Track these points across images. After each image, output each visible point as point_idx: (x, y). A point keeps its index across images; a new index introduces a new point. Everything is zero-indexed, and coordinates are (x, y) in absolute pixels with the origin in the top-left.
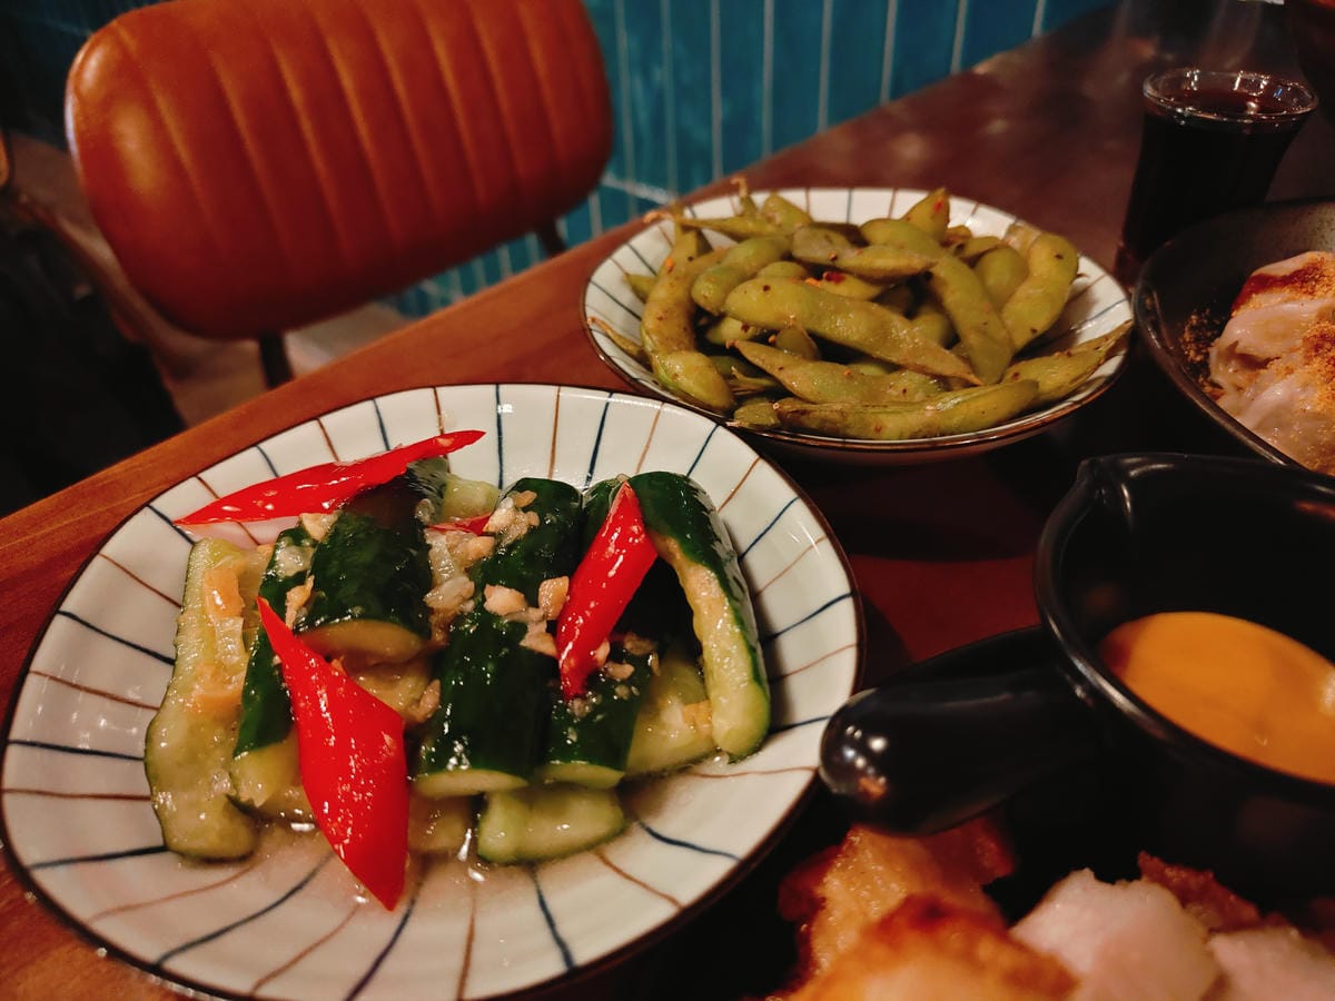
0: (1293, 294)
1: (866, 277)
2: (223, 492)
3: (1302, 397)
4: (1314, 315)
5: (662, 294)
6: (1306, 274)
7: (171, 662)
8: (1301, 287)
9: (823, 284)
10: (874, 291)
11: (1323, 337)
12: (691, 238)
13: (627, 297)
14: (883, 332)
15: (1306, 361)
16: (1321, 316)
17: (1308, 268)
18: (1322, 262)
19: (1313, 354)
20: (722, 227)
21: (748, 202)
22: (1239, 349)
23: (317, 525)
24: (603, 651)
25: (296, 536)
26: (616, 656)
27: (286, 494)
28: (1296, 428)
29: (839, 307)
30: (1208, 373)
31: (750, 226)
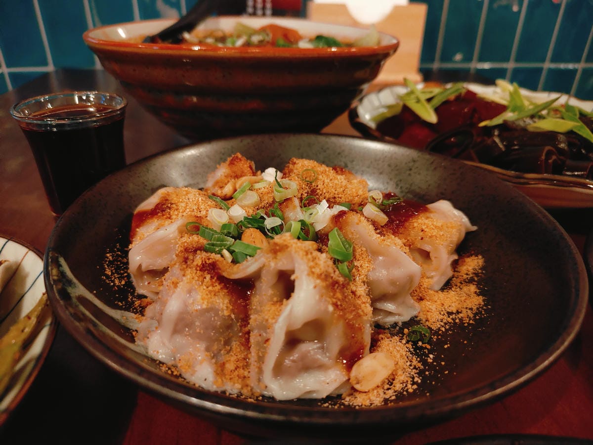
0: (160, 222)
3: (191, 301)
4: (176, 233)
6: (163, 205)
8: (163, 215)
11: (186, 250)
15: (183, 273)
16: (182, 232)
17: (162, 200)
18: (168, 194)
19: (185, 266)
22: (144, 268)
28: (197, 323)
30: (134, 289)
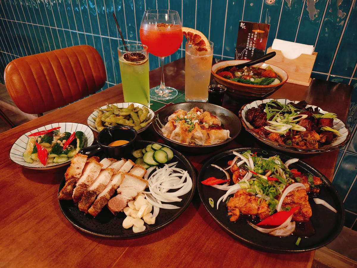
1: (123, 116)
2: (33, 133)
5: (97, 120)
7: (26, 149)
9: (118, 117)
10: (124, 117)
12: (101, 112)
13: (93, 121)
14: (125, 122)
20: (105, 110)
21: (108, 106)
23: (42, 136)
24: (67, 146)
25: (40, 137)
26: (69, 146)
27: (39, 133)
29: (119, 120)
31: (109, 110)
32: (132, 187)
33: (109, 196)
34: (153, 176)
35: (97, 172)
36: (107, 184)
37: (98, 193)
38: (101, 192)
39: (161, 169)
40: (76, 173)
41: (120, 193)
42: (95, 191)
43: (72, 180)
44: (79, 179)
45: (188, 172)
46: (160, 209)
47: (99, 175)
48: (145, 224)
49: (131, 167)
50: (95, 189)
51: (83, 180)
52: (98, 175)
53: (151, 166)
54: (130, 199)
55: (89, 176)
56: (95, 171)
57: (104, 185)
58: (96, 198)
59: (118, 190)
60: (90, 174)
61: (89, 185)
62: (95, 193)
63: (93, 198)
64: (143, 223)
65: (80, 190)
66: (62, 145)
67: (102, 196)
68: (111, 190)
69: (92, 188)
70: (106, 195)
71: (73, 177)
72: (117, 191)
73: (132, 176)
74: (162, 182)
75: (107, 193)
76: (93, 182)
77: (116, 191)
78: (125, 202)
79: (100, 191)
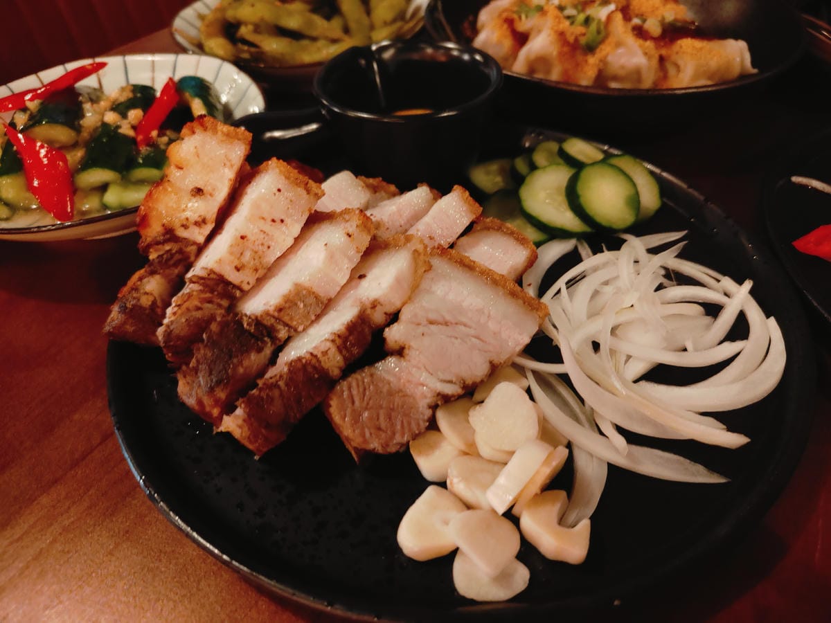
32: (465, 325)
33: (339, 358)
34: (571, 283)
35: (287, 221)
36: (332, 294)
37: (283, 334)
38: (301, 328)
39: (607, 255)
40: (188, 214)
41: (400, 352)
42: (269, 322)
43: (167, 247)
44: (201, 249)
45: (752, 292)
46: (613, 469)
47: (299, 240)
48: (528, 552)
49: (466, 222)
50: (267, 313)
51: (215, 257)
52: (290, 242)
53: (552, 233)
54: (450, 390)
55: (242, 238)
56: (277, 217)
57: (317, 297)
58: (273, 361)
59: (394, 334)
60: (252, 231)
61: (246, 287)
62: (270, 332)
63: (255, 360)
64: (515, 546)
65: (199, 305)
66: (126, 130)
67: (300, 359)
68: (352, 328)
69: (256, 305)
70: (325, 353)
71: (169, 234)
72: (384, 340)
73: (468, 266)
74: (622, 319)
75: (329, 344)
76: (265, 274)
77: (378, 334)
78: (423, 405)
79: (295, 323)
